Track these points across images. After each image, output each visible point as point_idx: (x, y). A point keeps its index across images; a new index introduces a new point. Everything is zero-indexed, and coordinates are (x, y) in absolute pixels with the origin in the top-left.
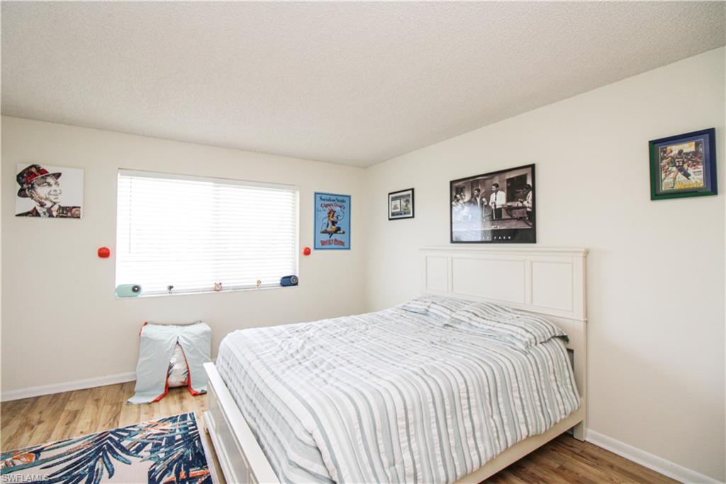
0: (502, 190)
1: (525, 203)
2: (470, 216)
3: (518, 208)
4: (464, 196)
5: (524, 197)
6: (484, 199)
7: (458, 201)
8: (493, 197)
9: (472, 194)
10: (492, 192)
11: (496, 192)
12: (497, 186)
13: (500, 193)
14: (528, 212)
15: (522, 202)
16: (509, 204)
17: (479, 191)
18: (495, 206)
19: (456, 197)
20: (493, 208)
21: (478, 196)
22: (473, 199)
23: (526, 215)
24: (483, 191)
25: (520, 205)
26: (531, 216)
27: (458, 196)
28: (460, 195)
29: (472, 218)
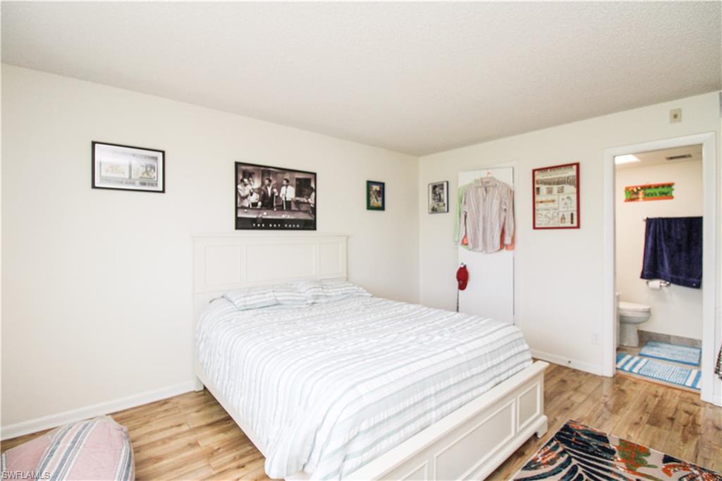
0: (292, 185)
1: (309, 200)
2: (260, 204)
3: (304, 203)
4: (253, 181)
5: (309, 196)
6: (275, 190)
7: (245, 185)
8: (283, 189)
9: (263, 183)
10: (283, 185)
11: (287, 186)
12: (288, 181)
13: (289, 187)
14: (311, 208)
15: (307, 199)
16: (298, 199)
17: (270, 181)
18: (285, 198)
19: (242, 181)
20: (284, 199)
21: (269, 185)
22: (263, 188)
23: (310, 209)
24: (274, 182)
25: (306, 201)
26: (314, 210)
27: (246, 180)
28: (248, 179)
29: (262, 206)
